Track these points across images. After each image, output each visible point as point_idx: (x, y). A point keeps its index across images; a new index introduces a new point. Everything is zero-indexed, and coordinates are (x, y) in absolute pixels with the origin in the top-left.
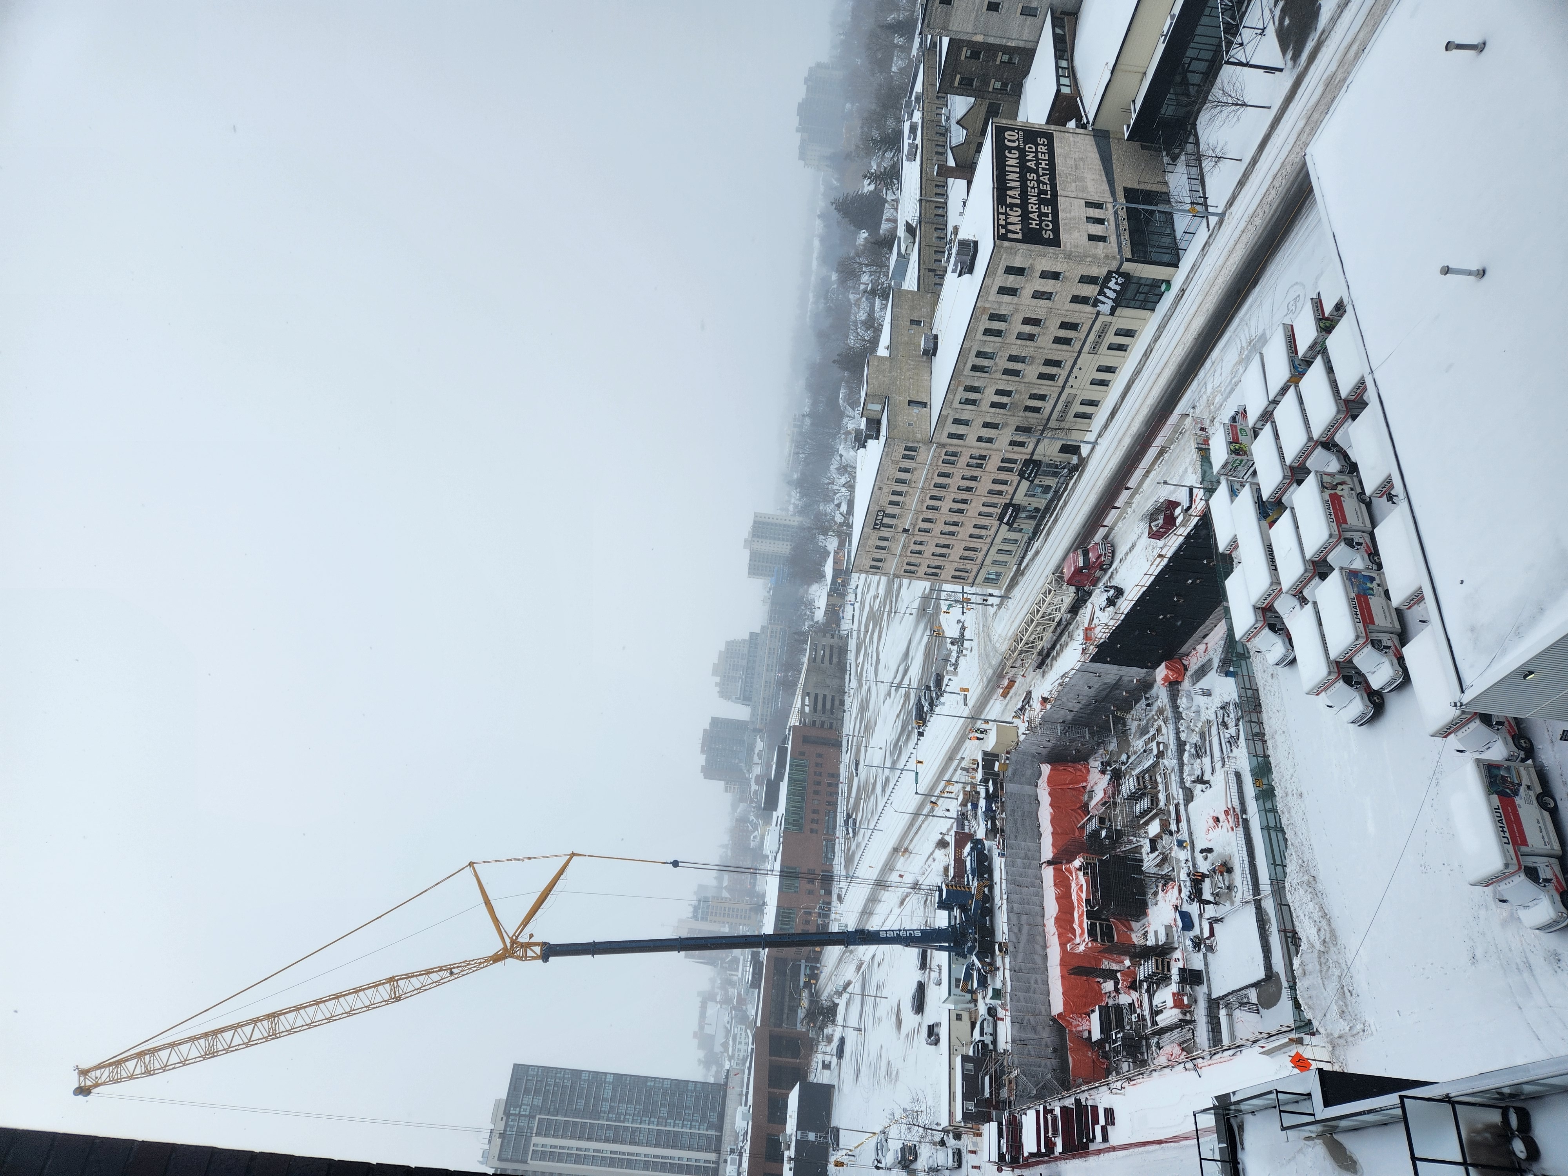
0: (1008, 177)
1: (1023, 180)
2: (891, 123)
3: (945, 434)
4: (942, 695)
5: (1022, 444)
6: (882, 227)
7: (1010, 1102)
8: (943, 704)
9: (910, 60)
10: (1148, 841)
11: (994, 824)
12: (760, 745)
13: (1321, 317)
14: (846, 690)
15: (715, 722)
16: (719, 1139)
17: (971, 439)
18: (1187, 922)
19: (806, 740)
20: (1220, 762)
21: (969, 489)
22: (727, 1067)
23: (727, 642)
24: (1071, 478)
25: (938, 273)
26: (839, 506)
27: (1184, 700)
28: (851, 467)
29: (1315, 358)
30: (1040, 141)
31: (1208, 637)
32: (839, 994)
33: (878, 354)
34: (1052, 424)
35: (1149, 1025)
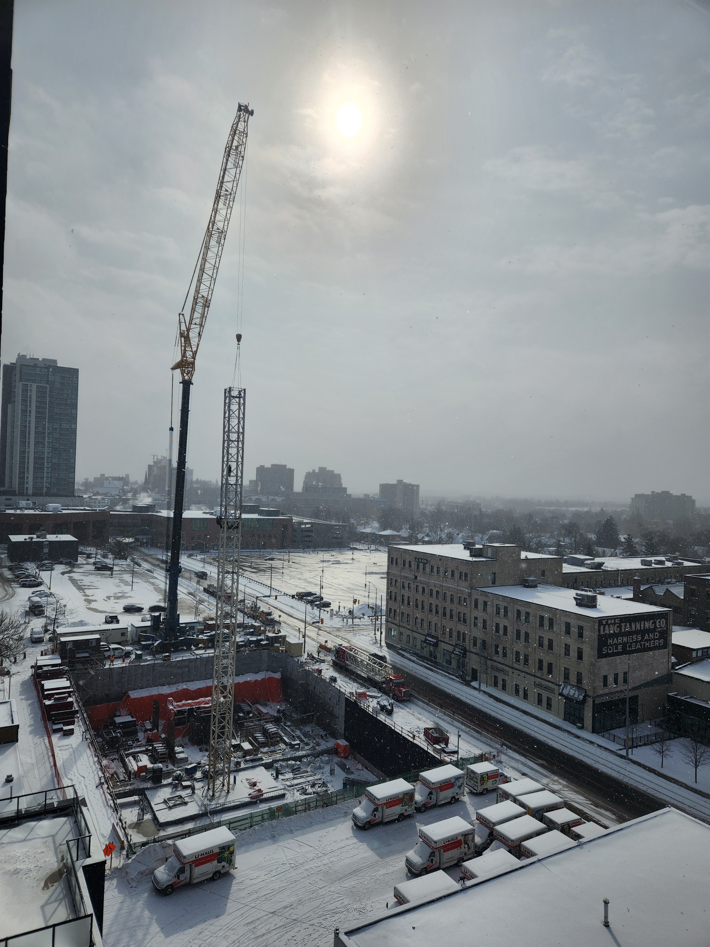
0: (637, 623)
1: (636, 632)
2: (663, 549)
3: (477, 597)
4: (318, 608)
5: (475, 644)
6: (600, 548)
7: (74, 670)
8: (313, 609)
9: (702, 557)
10: (238, 743)
11: (242, 646)
12: (279, 499)
13: (570, 825)
14: (317, 549)
15: (292, 471)
16: (41, 495)
17: (475, 613)
18: (191, 772)
19: (285, 527)
20: (290, 784)
21: (445, 614)
22: (85, 496)
23: (339, 475)
24: (457, 677)
25: (575, 585)
26: (428, 535)
27: (327, 758)
28: (452, 541)
29: (545, 823)
30: (661, 641)
31: (366, 770)
32: (133, 560)
33: (522, 552)
34: (489, 663)
35: (126, 752)
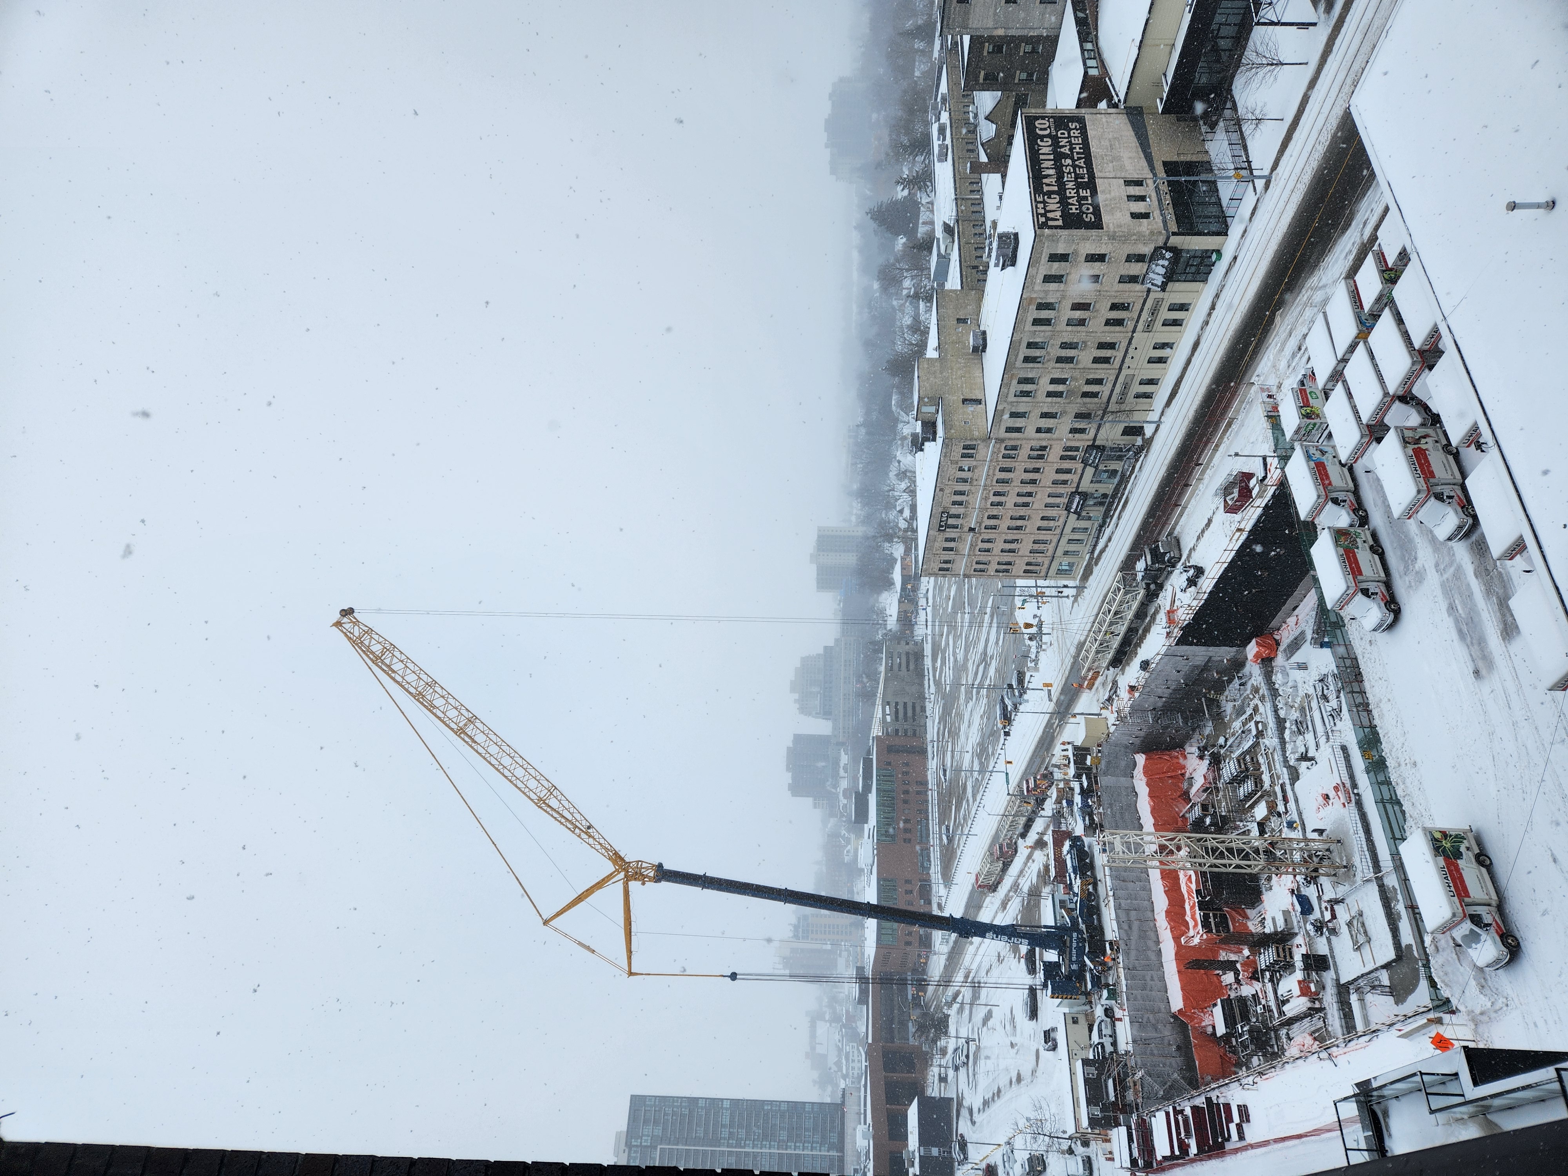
0: (1042, 166)
1: (1058, 167)
2: (919, 128)
3: (1003, 429)
4: (1025, 693)
5: (1082, 431)
6: (920, 230)
7: (1137, 1105)
8: (1027, 701)
9: (933, 64)
10: (1256, 825)
11: (1092, 820)
12: (844, 759)
13: (1384, 268)
14: (927, 696)
15: (797, 738)
17: (1030, 432)
18: (1306, 906)
19: (890, 749)
20: (1324, 737)
21: (1033, 482)
22: (843, 1086)
23: (802, 658)
24: (1137, 460)
25: (981, 269)
26: (901, 512)
27: (1279, 676)
28: (911, 472)
29: (1382, 310)
30: (1072, 125)
31: (1298, 609)
32: (950, 1005)
33: (927, 356)
34: (1112, 407)
35: (1276, 1015)
